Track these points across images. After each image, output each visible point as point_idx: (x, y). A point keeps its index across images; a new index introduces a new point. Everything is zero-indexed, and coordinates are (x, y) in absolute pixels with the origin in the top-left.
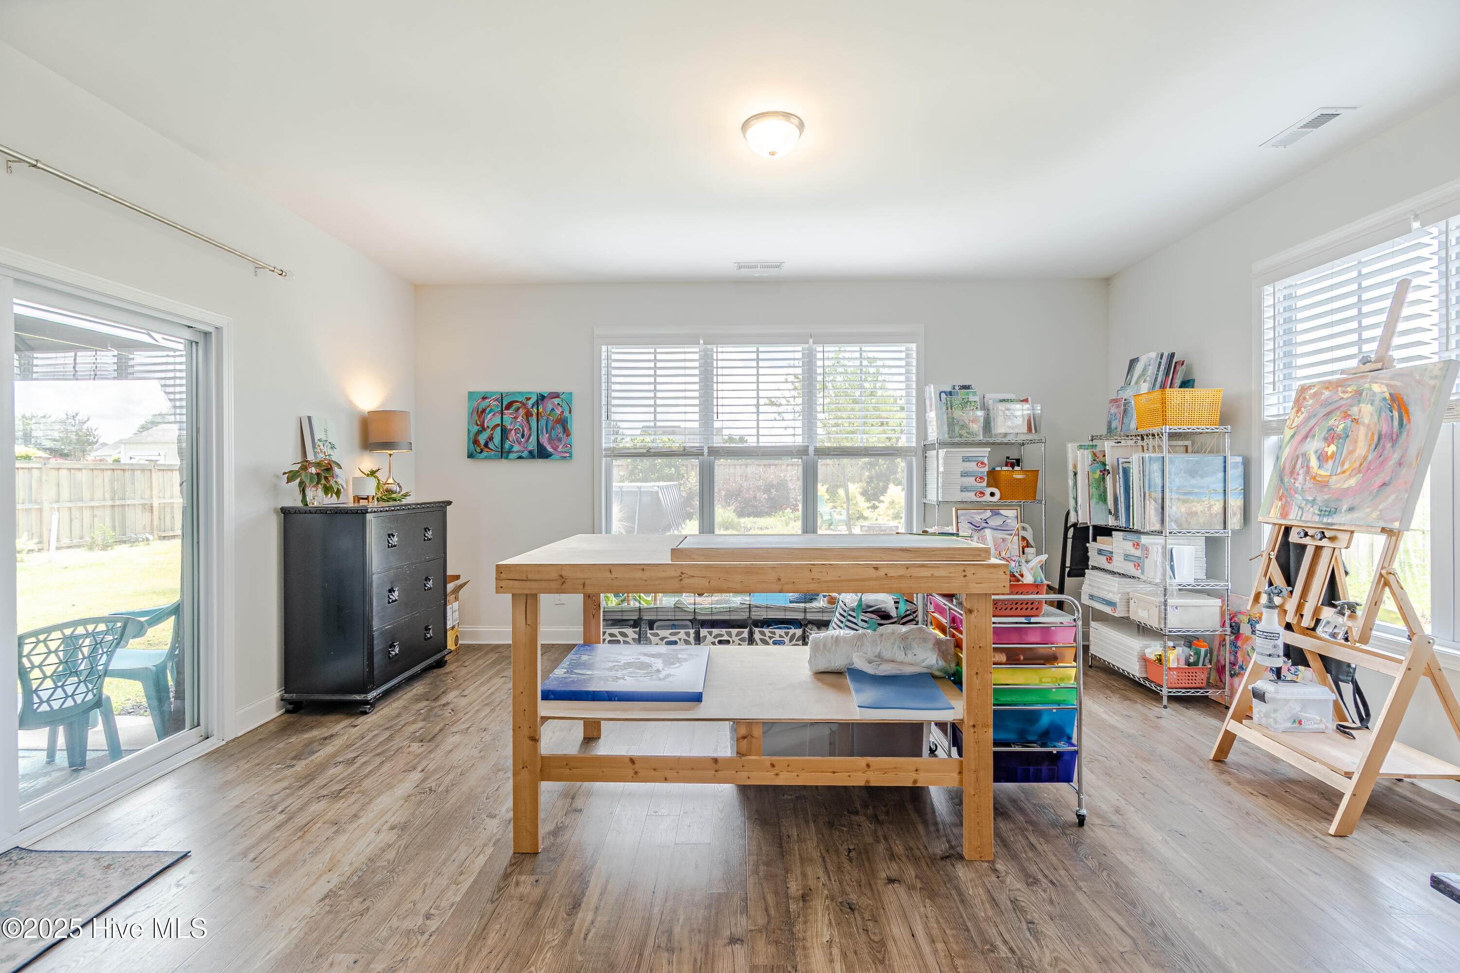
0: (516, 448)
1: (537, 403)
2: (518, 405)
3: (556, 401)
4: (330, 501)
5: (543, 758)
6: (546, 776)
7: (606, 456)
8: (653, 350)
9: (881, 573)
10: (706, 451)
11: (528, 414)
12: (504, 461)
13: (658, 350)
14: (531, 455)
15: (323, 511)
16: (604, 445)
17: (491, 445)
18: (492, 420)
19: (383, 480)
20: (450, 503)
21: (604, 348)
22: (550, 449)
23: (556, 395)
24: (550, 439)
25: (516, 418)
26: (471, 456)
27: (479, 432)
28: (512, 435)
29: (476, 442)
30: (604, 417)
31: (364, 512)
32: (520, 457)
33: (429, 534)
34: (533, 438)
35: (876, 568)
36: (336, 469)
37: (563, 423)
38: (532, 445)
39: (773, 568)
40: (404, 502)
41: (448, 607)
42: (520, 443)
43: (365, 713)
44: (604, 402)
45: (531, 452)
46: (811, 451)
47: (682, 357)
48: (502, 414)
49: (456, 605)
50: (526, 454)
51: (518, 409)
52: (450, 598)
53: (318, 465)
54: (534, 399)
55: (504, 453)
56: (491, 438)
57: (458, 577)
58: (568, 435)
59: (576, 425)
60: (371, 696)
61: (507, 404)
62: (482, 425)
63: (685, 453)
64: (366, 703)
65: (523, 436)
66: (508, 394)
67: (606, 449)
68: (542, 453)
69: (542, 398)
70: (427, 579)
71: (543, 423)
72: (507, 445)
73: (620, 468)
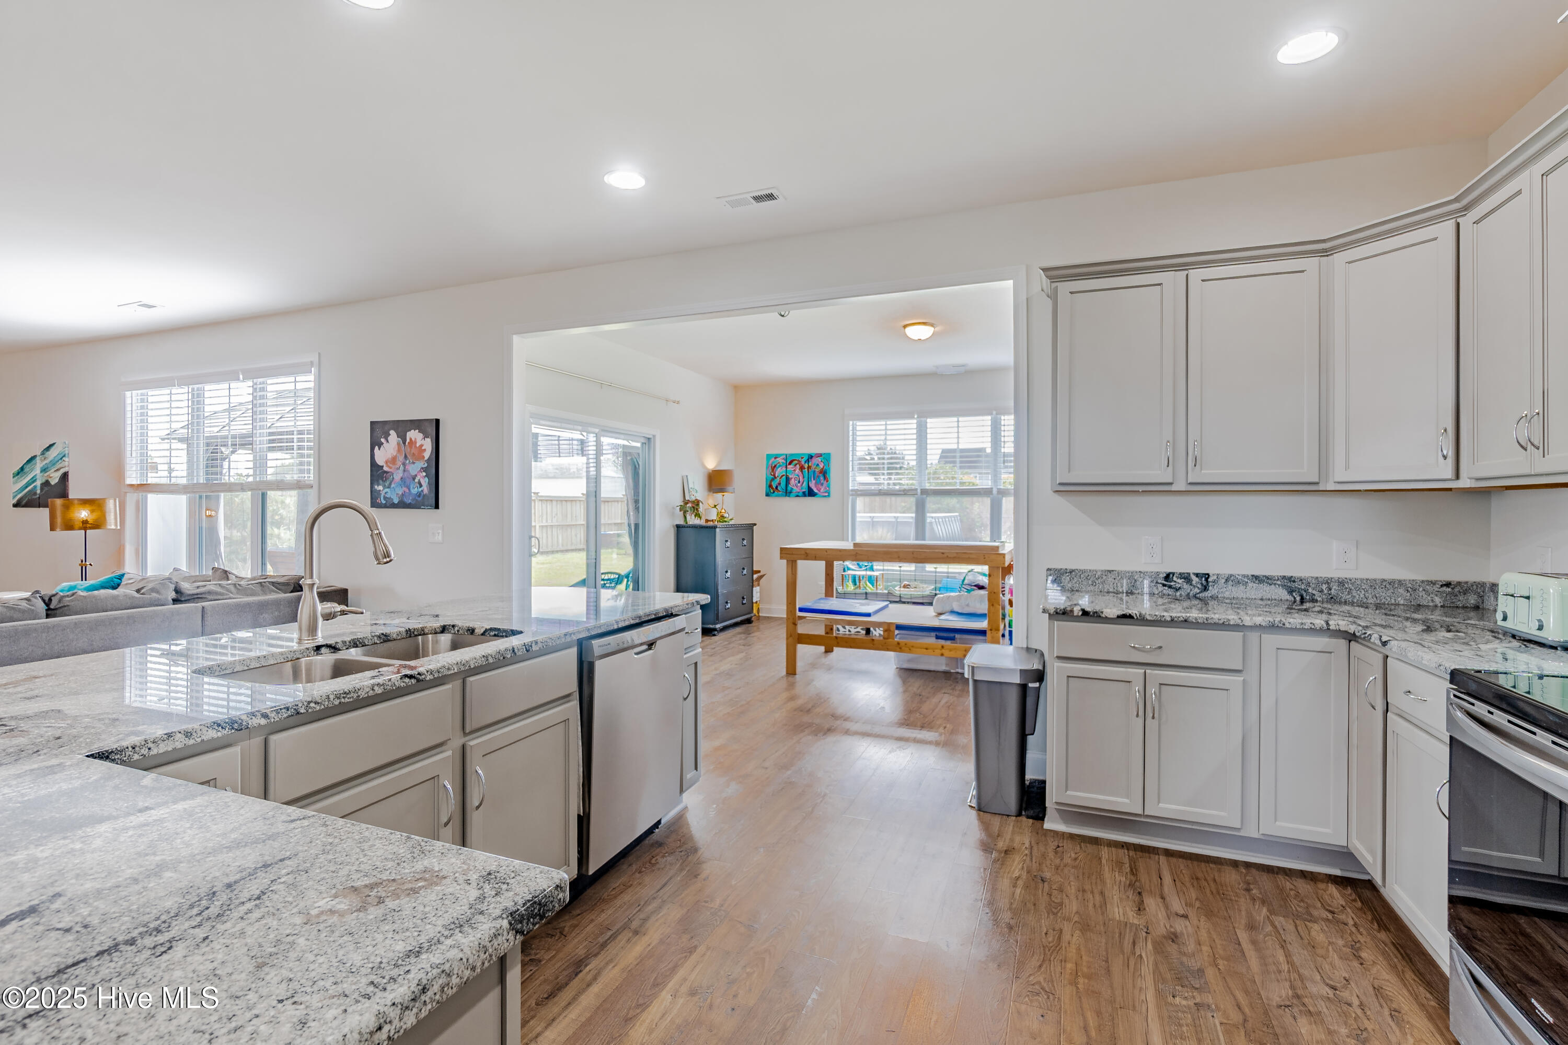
0: (795, 489)
1: (808, 461)
2: (796, 462)
3: (820, 459)
4: (697, 522)
5: (799, 634)
6: (800, 642)
7: (852, 495)
8: (884, 423)
9: (945, 555)
10: (919, 491)
11: (802, 468)
12: (787, 498)
13: (888, 423)
14: (804, 495)
15: (695, 527)
16: (851, 488)
17: (779, 488)
18: (779, 472)
19: (719, 510)
20: (755, 524)
21: (851, 423)
22: (815, 491)
23: (820, 455)
24: (816, 483)
25: (795, 470)
26: (767, 495)
27: (772, 480)
28: (792, 482)
29: (770, 486)
30: (851, 469)
31: (715, 527)
32: (797, 496)
33: (745, 542)
34: (805, 484)
35: (943, 553)
36: (701, 504)
37: (824, 473)
38: (805, 488)
39: (897, 552)
40: (731, 523)
41: (754, 589)
42: (797, 487)
43: (714, 635)
44: (851, 459)
45: (804, 493)
46: (995, 491)
47: (906, 426)
48: (786, 467)
49: (758, 588)
50: (800, 494)
51: (796, 465)
52: (755, 583)
53: (693, 502)
54: (806, 458)
55: (787, 493)
56: (779, 484)
57: (759, 572)
58: (827, 481)
59: (833, 475)
60: (718, 626)
61: (791, 461)
62: (774, 475)
63: (905, 493)
64: (715, 630)
65: (799, 482)
66: (791, 455)
67: (852, 490)
68: (811, 493)
69: (811, 457)
70: (743, 569)
71: (811, 473)
72: (790, 487)
73: (860, 502)
